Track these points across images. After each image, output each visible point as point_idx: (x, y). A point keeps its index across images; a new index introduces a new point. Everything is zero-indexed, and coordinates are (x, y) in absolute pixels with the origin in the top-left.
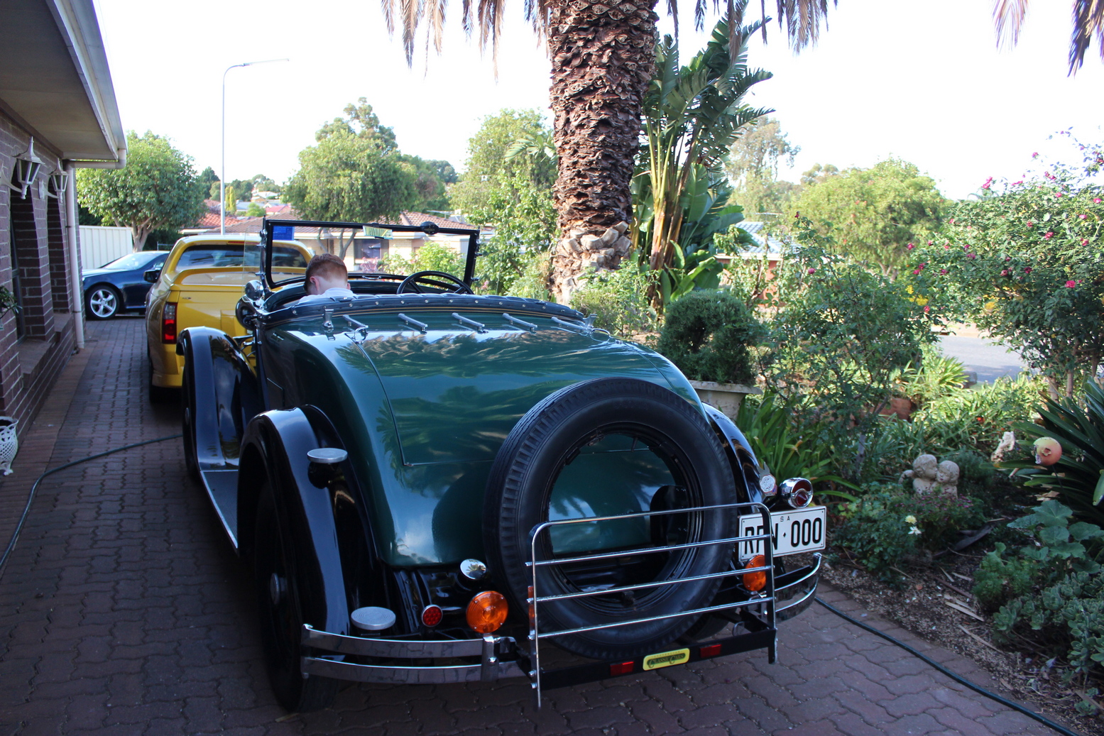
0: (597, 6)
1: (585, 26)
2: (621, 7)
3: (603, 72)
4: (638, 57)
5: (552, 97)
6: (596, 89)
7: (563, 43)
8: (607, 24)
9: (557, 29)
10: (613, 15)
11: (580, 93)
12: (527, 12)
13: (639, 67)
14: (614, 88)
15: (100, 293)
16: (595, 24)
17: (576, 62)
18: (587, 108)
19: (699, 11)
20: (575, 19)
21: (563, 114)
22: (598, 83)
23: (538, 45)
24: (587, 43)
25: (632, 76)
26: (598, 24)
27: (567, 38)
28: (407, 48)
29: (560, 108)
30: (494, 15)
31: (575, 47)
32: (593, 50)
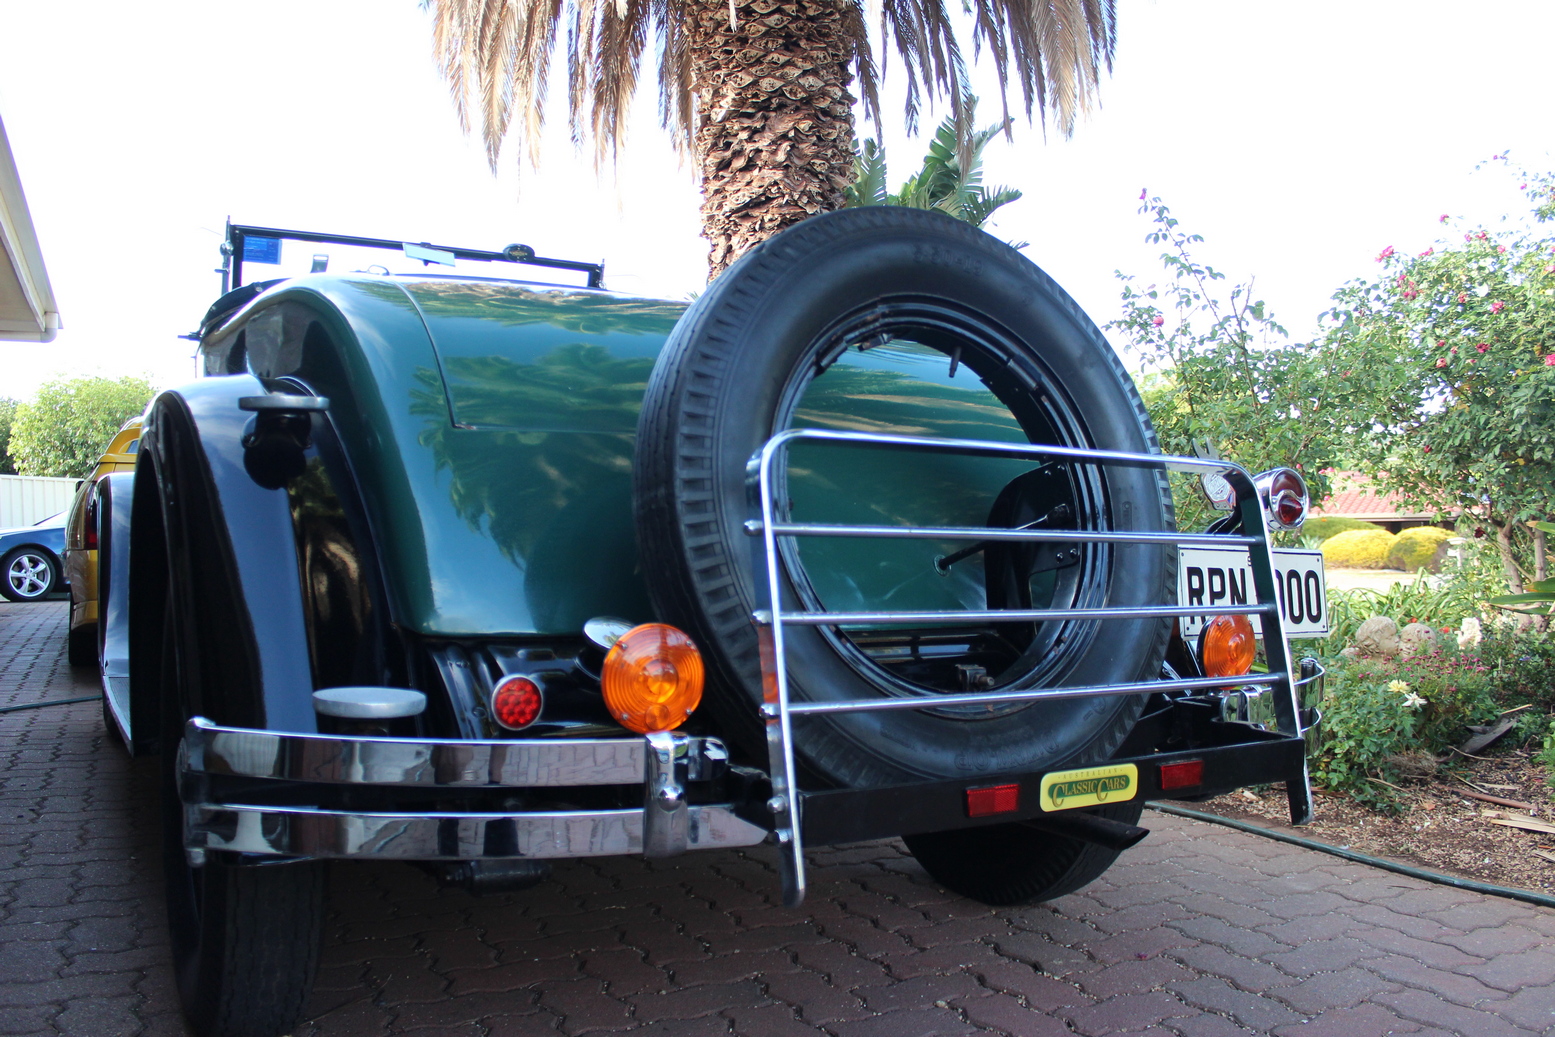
0: (767, 80)
1: (750, 110)
2: (801, 81)
3: (778, 175)
4: (829, 153)
5: (705, 216)
6: (769, 200)
7: (717, 137)
8: (781, 107)
9: (709, 118)
10: (790, 93)
11: (746, 206)
12: (663, 116)
13: (832, 168)
14: (796, 197)
15: (25, 560)
16: (764, 107)
17: (740, 163)
18: (757, 227)
19: (911, 109)
20: (734, 100)
21: (722, 241)
22: (773, 191)
23: (681, 165)
24: (754, 132)
25: (822, 181)
26: (768, 107)
27: (724, 128)
28: (489, 149)
29: (716, 232)
30: (615, 123)
31: (736, 142)
32: (763, 143)
